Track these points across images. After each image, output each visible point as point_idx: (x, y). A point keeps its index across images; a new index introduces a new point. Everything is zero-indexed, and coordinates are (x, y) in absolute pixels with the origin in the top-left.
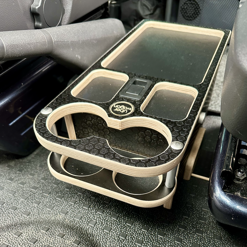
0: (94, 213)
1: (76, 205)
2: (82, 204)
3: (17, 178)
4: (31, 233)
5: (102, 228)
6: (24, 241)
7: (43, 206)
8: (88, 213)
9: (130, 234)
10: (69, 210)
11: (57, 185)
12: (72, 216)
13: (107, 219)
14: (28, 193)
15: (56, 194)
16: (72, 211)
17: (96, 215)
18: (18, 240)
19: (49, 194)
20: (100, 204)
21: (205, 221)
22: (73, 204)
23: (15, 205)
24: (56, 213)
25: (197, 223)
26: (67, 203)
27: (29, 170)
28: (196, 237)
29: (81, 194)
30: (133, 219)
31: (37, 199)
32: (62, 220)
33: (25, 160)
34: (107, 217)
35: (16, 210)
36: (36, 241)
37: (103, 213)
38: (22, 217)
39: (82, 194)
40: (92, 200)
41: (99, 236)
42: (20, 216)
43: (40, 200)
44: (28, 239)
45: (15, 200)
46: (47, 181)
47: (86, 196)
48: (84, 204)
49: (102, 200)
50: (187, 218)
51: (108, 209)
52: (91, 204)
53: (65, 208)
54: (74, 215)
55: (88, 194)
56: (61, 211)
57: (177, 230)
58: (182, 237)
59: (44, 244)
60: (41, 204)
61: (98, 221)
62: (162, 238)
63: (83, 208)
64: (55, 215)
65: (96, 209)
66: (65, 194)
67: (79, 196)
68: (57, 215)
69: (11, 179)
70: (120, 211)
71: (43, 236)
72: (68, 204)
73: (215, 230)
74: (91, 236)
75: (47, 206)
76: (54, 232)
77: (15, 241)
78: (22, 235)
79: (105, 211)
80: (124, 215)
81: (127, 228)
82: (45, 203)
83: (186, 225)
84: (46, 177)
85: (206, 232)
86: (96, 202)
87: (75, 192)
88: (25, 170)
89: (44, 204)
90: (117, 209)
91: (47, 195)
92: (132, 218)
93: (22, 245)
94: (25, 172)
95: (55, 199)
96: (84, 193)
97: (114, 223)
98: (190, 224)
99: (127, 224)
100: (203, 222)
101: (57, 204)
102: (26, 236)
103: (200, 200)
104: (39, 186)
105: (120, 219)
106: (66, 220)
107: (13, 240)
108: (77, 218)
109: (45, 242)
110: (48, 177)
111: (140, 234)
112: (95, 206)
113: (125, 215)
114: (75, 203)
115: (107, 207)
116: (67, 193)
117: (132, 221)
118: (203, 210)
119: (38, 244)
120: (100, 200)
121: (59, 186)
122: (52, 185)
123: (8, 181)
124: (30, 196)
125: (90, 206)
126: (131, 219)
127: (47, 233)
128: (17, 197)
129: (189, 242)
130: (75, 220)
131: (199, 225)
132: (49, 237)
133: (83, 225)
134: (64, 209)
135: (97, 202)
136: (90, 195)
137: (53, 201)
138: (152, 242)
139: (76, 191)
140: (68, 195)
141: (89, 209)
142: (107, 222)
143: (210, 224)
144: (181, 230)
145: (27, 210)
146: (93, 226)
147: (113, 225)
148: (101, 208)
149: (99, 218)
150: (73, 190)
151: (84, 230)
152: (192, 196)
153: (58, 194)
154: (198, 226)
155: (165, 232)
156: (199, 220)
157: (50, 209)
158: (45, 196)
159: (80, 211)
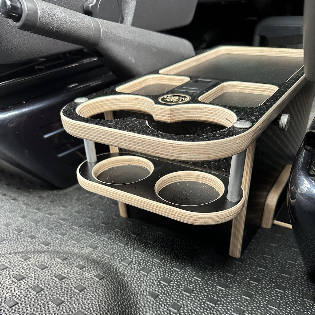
0: (130, 251)
1: (110, 241)
2: (117, 240)
3: (46, 209)
4: (42, 259)
5: (139, 269)
6: (30, 266)
7: (69, 238)
8: (123, 250)
9: (176, 281)
10: (100, 245)
11: (92, 219)
12: (101, 251)
13: (146, 260)
14: (54, 224)
15: (88, 228)
16: (103, 246)
17: (133, 253)
18: (23, 264)
19: (80, 227)
20: (142, 243)
21: (290, 276)
22: (107, 239)
23: (35, 234)
24: (82, 247)
25: (279, 277)
26: (98, 238)
27: (62, 202)
28: (275, 294)
29: (119, 230)
30: (184, 264)
31: (63, 231)
32: (88, 254)
33: (61, 192)
34: (147, 257)
35: (34, 239)
36: (46, 268)
37: (143, 252)
38: (39, 247)
39: (121, 230)
40: (131, 238)
41: (132, 276)
42: (37, 245)
43: (66, 232)
44: (35, 264)
45: (36, 229)
46: (81, 214)
47: (125, 233)
48: (120, 241)
49: (145, 239)
50: (263, 270)
51: (151, 249)
52: (129, 242)
53: (96, 243)
54: (105, 251)
55: (128, 231)
56: (89, 245)
57: (246, 283)
58: (254, 292)
59: (54, 272)
60: (66, 235)
61: (134, 261)
62: (222, 290)
63: (118, 245)
64: (80, 248)
65: (134, 247)
66: (99, 228)
67: (116, 232)
68: (82, 249)
69: (38, 209)
70: (167, 253)
71: (57, 264)
72: (101, 239)
73: (305, 287)
74: (121, 275)
75: (74, 238)
76: (72, 262)
77: (19, 264)
78: (31, 259)
79: (147, 251)
80: (171, 258)
81: (173, 272)
82: (72, 236)
83: (260, 278)
84: (81, 211)
85: (291, 289)
86: (136, 240)
87: (111, 228)
88: (58, 202)
89: (70, 236)
90: (163, 251)
91: (77, 228)
92: (182, 263)
93: (25, 269)
94: (58, 203)
95: (86, 232)
96: (124, 230)
97: (156, 265)
98: (267, 278)
99: (174, 268)
100: (286, 276)
101: (87, 238)
102: (35, 261)
103: (284, 251)
104: (69, 218)
105: (165, 262)
106: (92, 255)
107: (17, 263)
108: (107, 254)
109: (56, 270)
110: (83, 210)
111: (190, 281)
112: (134, 245)
113: (173, 258)
114: (108, 239)
115: (150, 247)
116: (101, 228)
117: (182, 266)
118: (288, 262)
119: (47, 272)
120: (142, 239)
121: (93, 221)
122: (86, 219)
123: (35, 210)
124: (56, 227)
125: (128, 243)
126: (180, 264)
127: (63, 262)
128: (39, 226)
129: (264, 299)
130: (105, 256)
131: (281, 280)
132: (64, 266)
133: (113, 262)
134: (93, 243)
135: (138, 241)
136: (131, 233)
137: (82, 234)
138: (207, 293)
139: (113, 227)
140: (103, 230)
141: (126, 246)
142: (146, 263)
143: (297, 280)
144: (252, 284)
145: (47, 240)
146: (127, 265)
147: (155, 267)
148: (141, 247)
149: (136, 258)
150: (110, 226)
151: (113, 267)
152: (273, 246)
153: (91, 228)
154: (278, 281)
155: (228, 284)
156: (281, 273)
157: (76, 242)
158: (73, 229)
159: (113, 247)
